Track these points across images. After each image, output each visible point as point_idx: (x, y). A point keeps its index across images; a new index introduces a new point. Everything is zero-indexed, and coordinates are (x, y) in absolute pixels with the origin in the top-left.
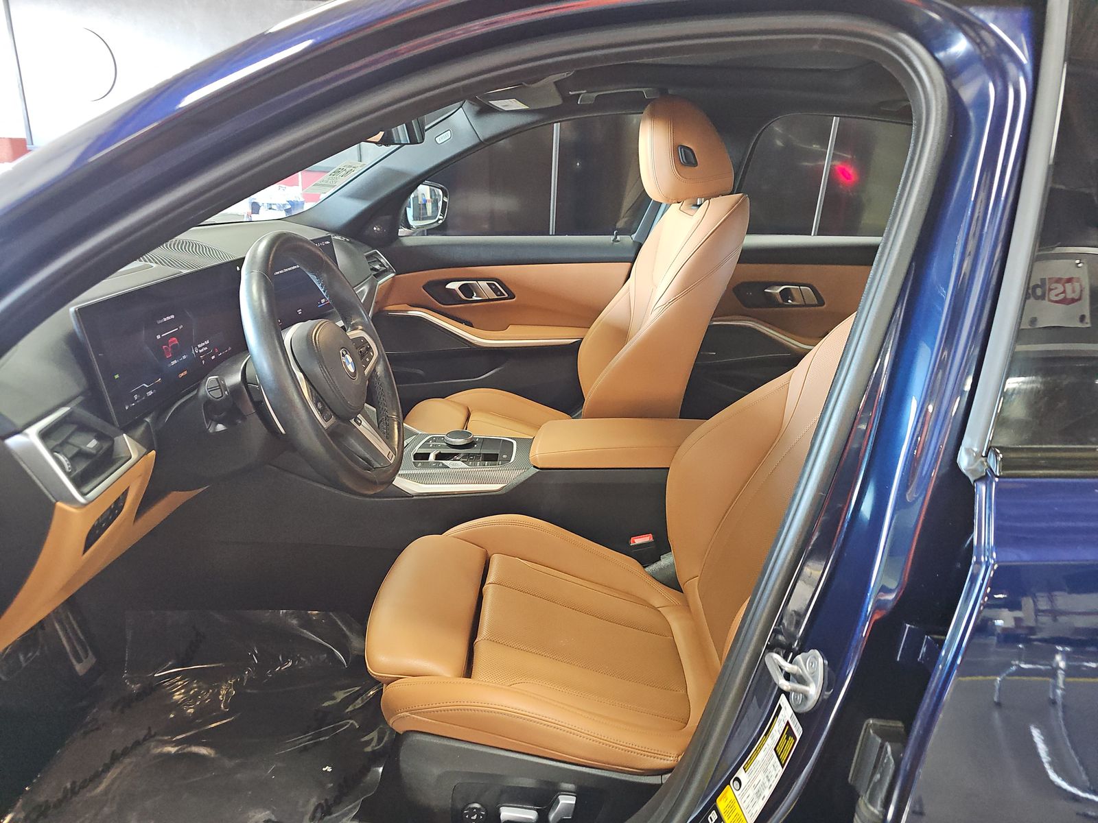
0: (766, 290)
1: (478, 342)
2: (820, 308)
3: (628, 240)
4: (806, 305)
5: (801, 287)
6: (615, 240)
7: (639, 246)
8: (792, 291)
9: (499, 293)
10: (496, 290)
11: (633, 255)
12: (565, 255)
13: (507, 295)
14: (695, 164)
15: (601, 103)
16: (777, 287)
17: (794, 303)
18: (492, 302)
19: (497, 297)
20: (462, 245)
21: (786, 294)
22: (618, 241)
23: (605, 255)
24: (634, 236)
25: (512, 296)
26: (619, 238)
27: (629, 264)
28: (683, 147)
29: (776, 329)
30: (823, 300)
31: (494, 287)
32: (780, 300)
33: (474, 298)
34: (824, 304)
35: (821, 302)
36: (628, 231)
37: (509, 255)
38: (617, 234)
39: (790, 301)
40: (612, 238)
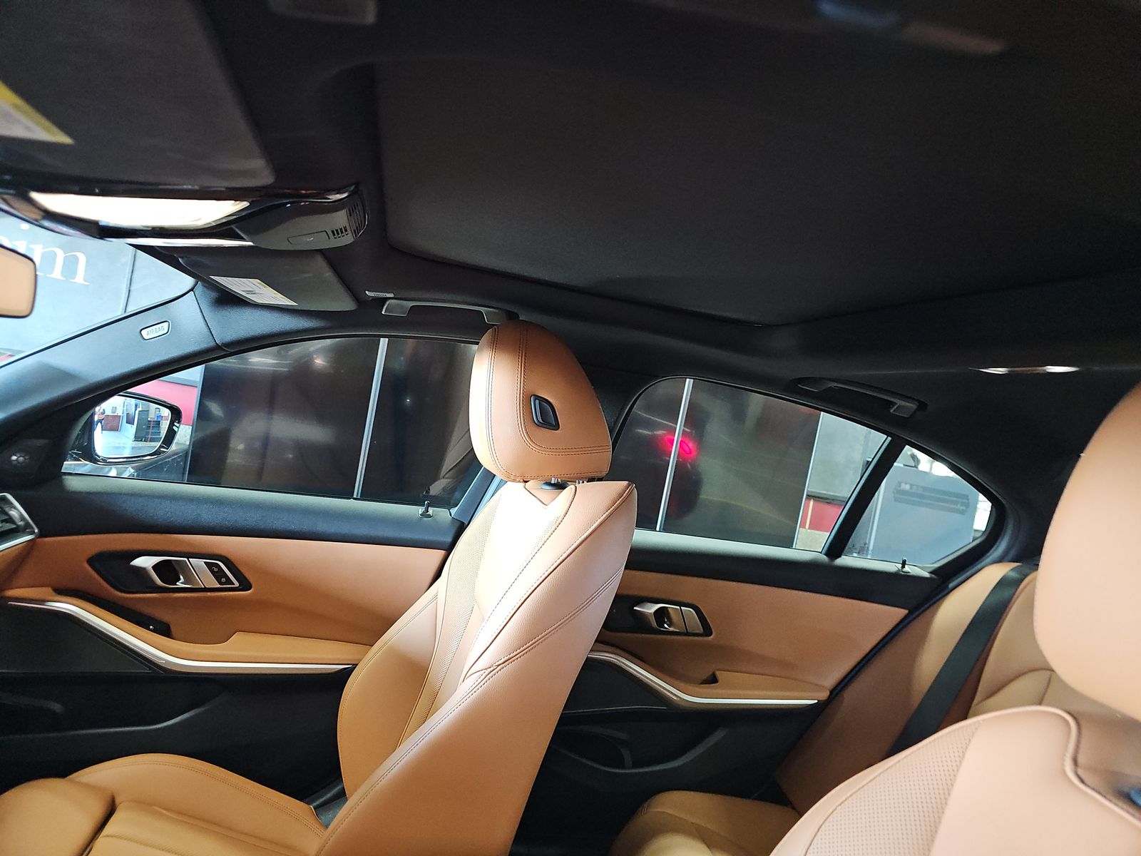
0: (635, 608)
1: (167, 662)
2: (706, 638)
3: (443, 515)
4: (688, 634)
5: (682, 608)
6: (425, 514)
7: (460, 528)
8: (669, 610)
9: (223, 580)
10: (219, 575)
11: (449, 539)
12: (344, 528)
13: (237, 584)
14: (556, 427)
15: (417, 319)
16: (649, 604)
17: (671, 629)
18: (209, 594)
19: (219, 586)
20: (174, 498)
21: (661, 614)
22: (430, 516)
23: (406, 535)
24: (454, 511)
25: (245, 585)
26: (431, 511)
27: (441, 553)
28: (537, 397)
29: (647, 666)
30: (710, 628)
31: (216, 570)
32: (654, 624)
33: (180, 584)
34: (711, 634)
35: (707, 631)
36: (445, 501)
37: (251, 519)
38: (429, 505)
39: (666, 625)
40: (421, 510)
